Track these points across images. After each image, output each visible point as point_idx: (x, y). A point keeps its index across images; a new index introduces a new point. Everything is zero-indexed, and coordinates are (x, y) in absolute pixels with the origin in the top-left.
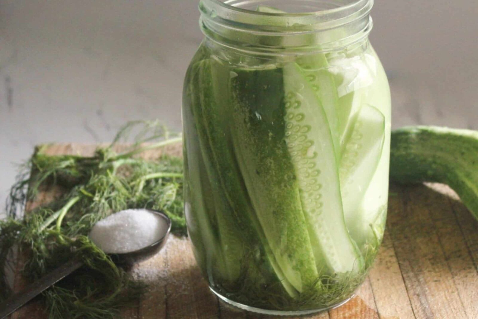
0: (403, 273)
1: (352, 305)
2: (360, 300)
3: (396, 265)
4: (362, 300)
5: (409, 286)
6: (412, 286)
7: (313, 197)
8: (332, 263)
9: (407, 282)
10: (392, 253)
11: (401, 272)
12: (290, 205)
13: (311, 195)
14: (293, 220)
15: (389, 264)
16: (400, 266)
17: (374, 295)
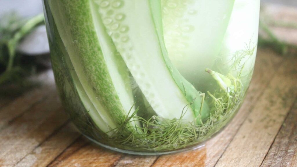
0: (278, 137)
1: (189, 158)
2: (204, 154)
3: (278, 126)
4: (205, 154)
5: (271, 154)
6: (275, 155)
7: (113, 16)
8: (153, 106)
9: (273, 148)
10: (284, 112)
11: (277, 135)
12: (83, 24)
13: (110, 13)
14: (88, 44)
15: (271, 123)
16: (281, 128)
17: (224, 153)
